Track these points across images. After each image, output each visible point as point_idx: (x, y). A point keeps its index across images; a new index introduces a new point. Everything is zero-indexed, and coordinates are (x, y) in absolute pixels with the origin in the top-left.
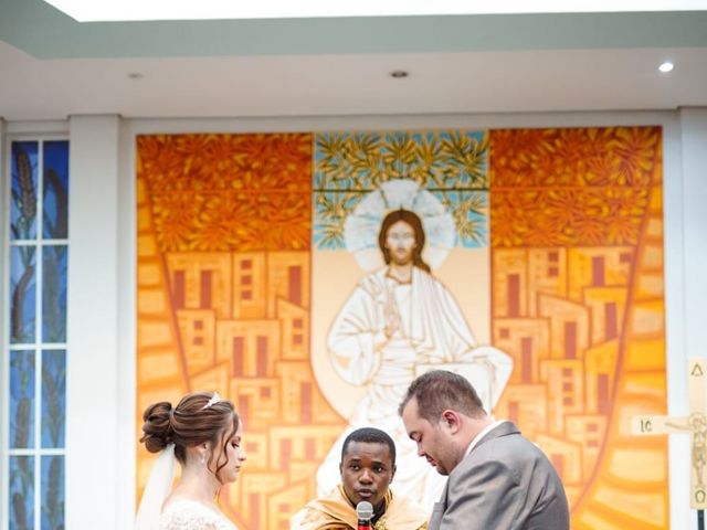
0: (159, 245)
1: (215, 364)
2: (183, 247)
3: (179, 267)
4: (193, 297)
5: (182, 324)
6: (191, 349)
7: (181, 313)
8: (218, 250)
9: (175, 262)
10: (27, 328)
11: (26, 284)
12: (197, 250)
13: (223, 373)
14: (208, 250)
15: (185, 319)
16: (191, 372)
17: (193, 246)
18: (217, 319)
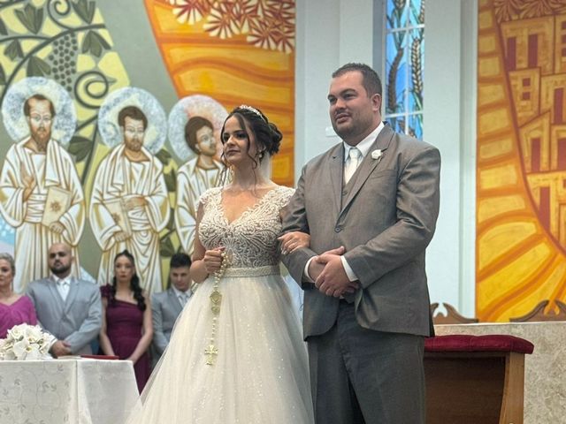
0: (495, 17)
1: (540, 115)
2: (514, 17)
3: (511, 35)
4: (522, 60)
5: (513, 83)
6: (520, 104)
7: (512, 74)
8: (543, 15)
9: (508, 31)
10: (399, 100)
11: (398, 64)
12: (526, 18)
13: (545, 121)
14: (534, 17)
15: (516, 78)
16: (519, 123)
17: (522, 15)
18: (541, 76)
